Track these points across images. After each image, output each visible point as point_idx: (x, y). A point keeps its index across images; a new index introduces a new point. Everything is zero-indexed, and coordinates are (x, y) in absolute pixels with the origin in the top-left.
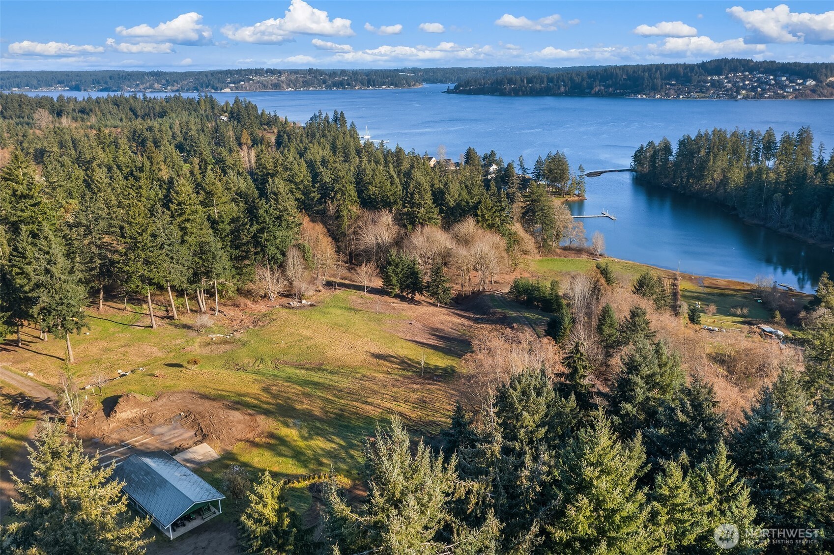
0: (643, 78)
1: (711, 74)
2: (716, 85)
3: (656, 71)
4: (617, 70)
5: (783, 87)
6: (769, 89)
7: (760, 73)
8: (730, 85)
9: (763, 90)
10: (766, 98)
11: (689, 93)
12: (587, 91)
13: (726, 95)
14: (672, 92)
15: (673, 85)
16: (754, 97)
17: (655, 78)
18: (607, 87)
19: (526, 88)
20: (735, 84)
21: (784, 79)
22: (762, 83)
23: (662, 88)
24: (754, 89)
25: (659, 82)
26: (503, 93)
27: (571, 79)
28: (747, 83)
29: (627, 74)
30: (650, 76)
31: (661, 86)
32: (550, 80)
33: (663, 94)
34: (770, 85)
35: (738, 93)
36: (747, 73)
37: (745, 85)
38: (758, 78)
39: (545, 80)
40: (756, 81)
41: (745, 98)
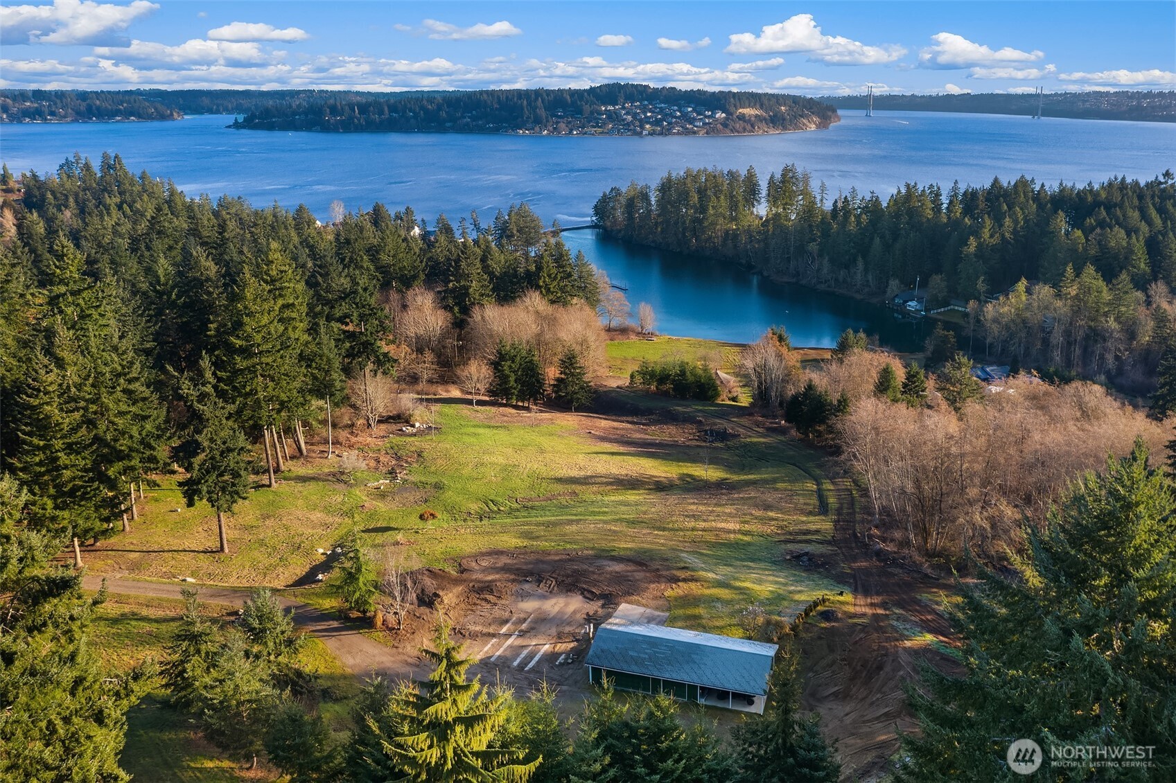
0: (522, 108)
1: (605, 104)
2: (612, 117)
3: (536, 99)
4: (485, 96)
5: (692, 121)
6: (676, 123)
7: (661, 103)
8: (629, 118)
9: (669, 124)
10: (674, 134)
11: (583, 128)
12: (448, 124)
13: (629, 130)
14: (562, 125)
15: (560, 117)
16: (661, 134)
17: (536, 108)
18: (474, 119)
19: (359, 120)
20: (635, 116)
21: (690, 109)
22: (666, 115)
23: (547, 121)
24: (658, 123)
25: (542, 113)
26: (326, 128)
27: (422, 108)
28: (649, 114)
29: (499, 101)
30: (529, 104)
31: (547, 118)
32: (393, 108)
33: (551, 128)
34: (676, 117)
35: (642, 127)
36: (646, 103)
37: (646, 117)
38: (660, 108)
39: (386, 109)
40: (658, 113)
41: (652, 134)
